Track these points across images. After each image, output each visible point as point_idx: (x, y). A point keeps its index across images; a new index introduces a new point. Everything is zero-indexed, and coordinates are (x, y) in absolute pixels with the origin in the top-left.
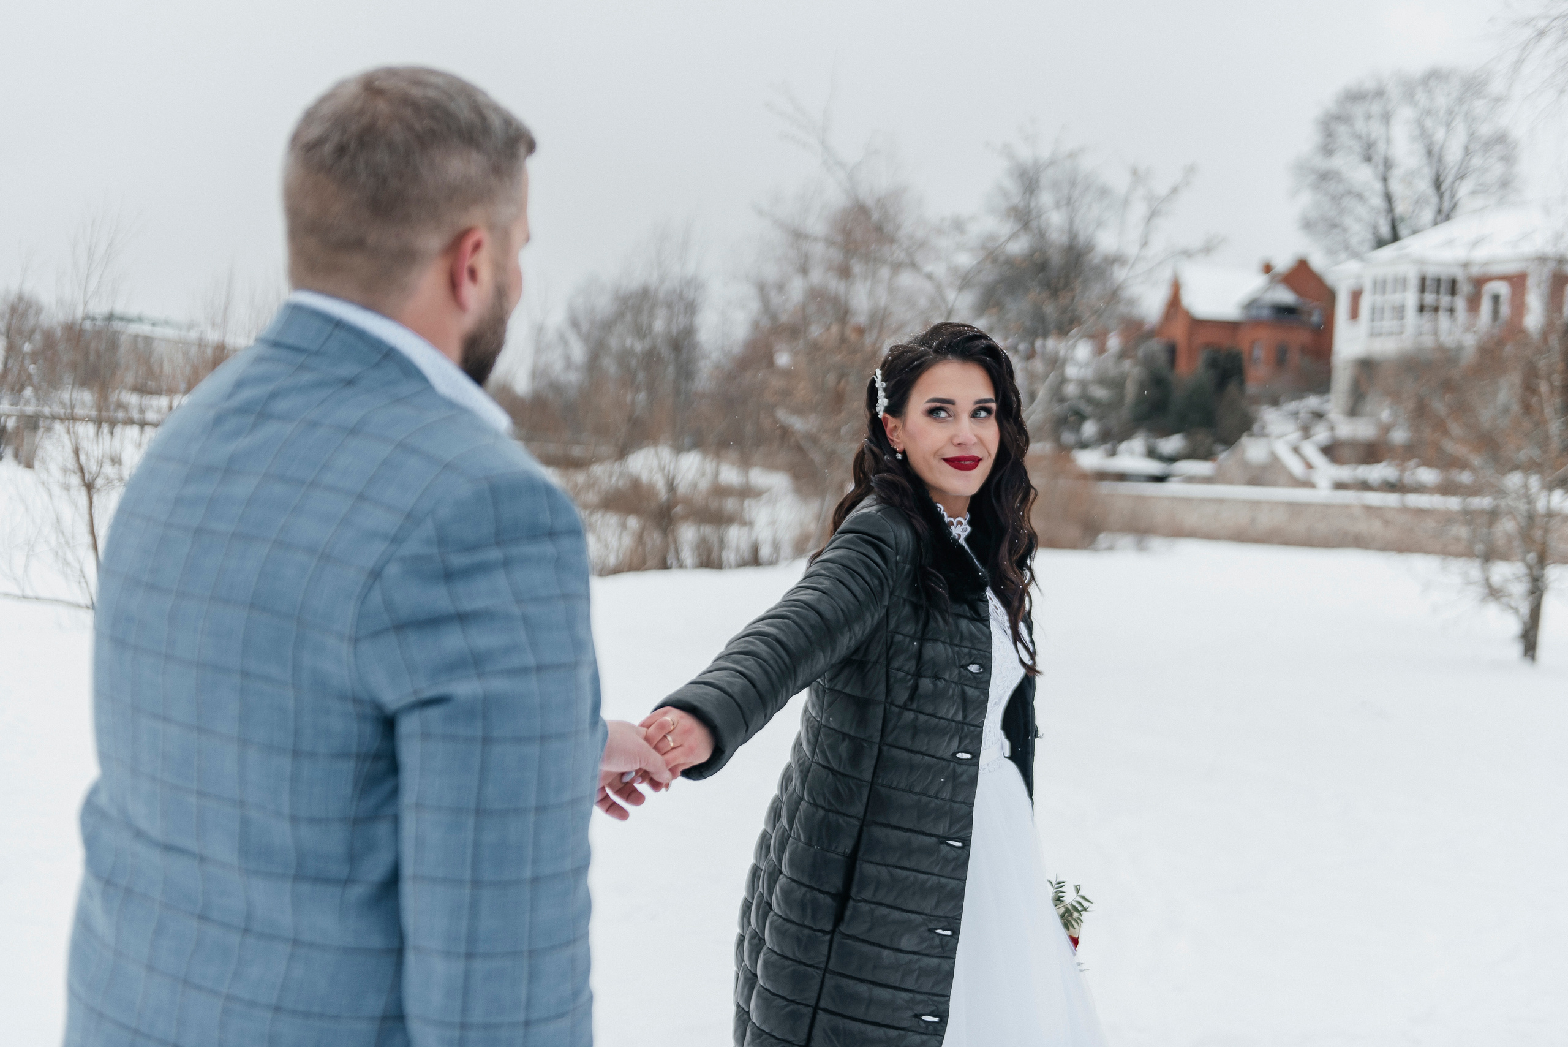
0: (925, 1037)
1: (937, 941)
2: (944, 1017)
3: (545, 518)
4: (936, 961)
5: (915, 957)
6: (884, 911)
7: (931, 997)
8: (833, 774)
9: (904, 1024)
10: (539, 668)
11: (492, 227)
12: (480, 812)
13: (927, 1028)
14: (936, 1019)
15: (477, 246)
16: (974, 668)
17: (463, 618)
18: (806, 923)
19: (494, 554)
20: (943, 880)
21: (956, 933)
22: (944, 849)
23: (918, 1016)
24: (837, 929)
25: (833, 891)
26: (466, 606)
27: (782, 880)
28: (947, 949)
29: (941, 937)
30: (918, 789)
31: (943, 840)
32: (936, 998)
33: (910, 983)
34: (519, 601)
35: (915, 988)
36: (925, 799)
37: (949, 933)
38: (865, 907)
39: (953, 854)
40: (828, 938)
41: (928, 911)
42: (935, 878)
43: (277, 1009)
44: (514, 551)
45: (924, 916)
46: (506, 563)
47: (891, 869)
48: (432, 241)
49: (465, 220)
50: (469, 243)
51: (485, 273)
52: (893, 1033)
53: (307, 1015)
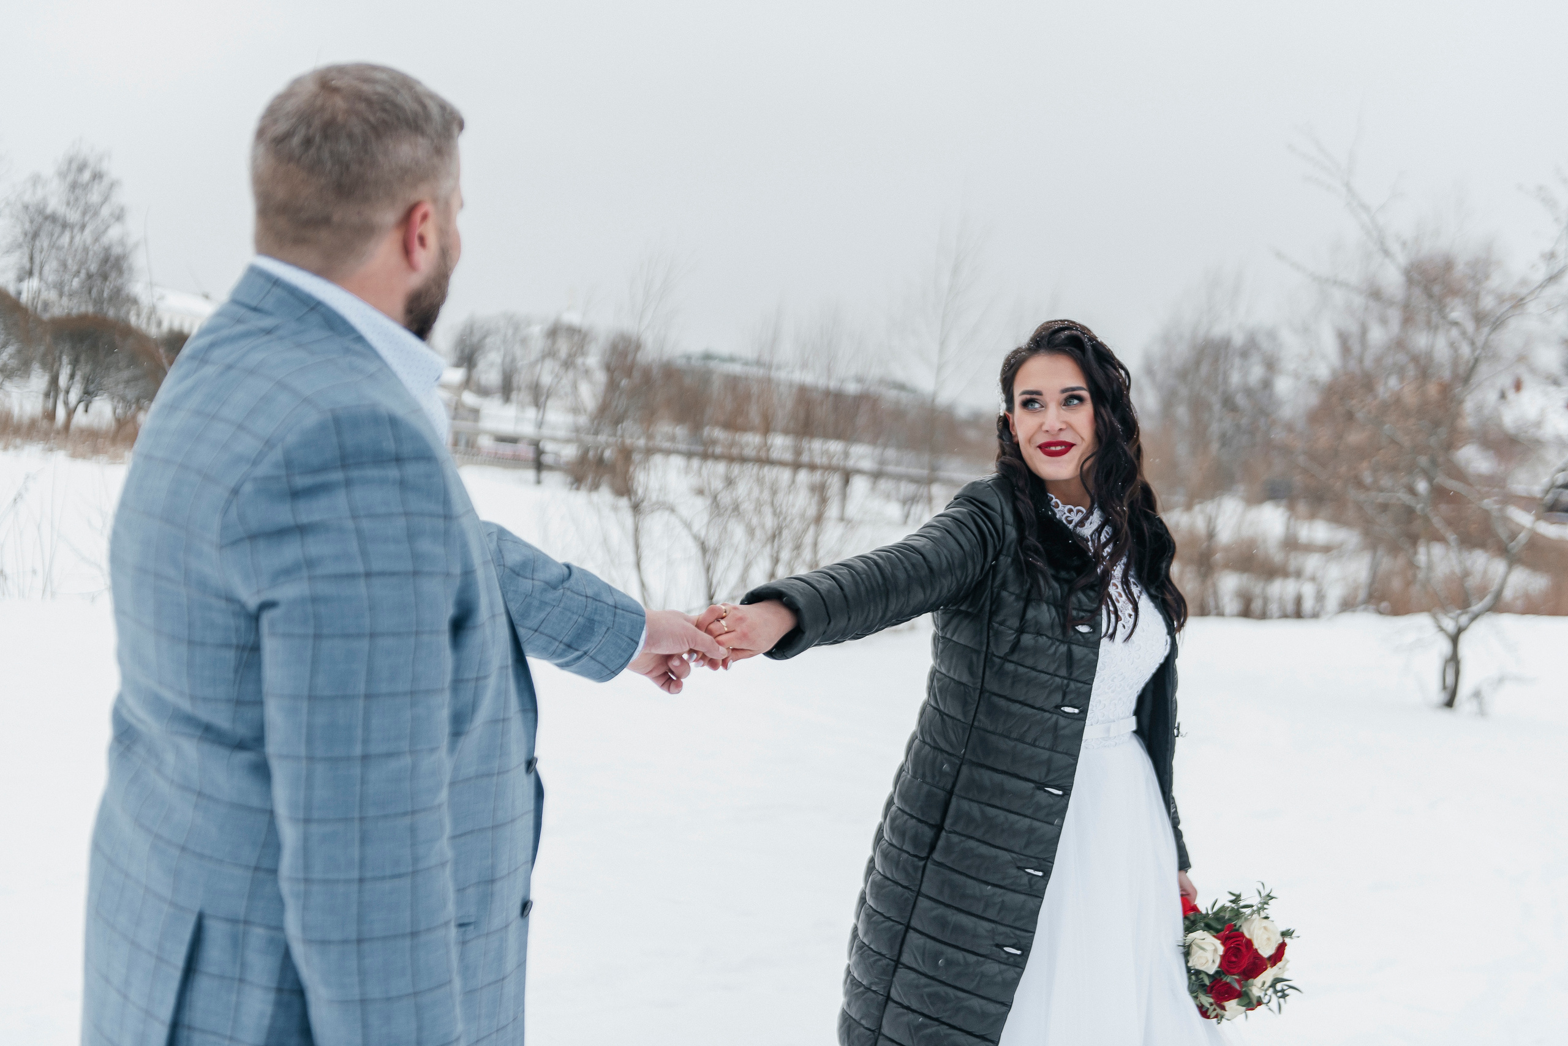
0: (1003, 967)
1: (1025, 880)
2: (1026, 950)
3: (389, 445)
4: (1022, 897)
5: (1001, 891)
6: (972, 844)
7: (1012, 930)
8: (940, 714)
9: (982, 951)
10: (368, 575)
11: (435, 201)
12: (312, 698)
13: (1008, 958)
14: (1019, 952)
15: (425, 217)
16: (1084, 629)
17: (302, 530)
18: (904, 848)
19: (337, 476)
20: (1037, 824)
21: (1047, 874)
22: (1040, 796)
23: (1000, 946)
24: (930, 857)
25: (932, 822)
26: (304, 519)
27: (894, 808)
28: (1035, 888)
29: (1031, 876)
30: (1014, 735)
31: (1041, 786)
32: (1018, 932)
33: (991, 914)
34: (354, 517)
35: (997, 919)
36: (1020, 746)
37: (1040, 874)
38: (955, 839)
39: (1051, 800)
40: (922, 863)
41: (1017, 850)
42: (1027, 821)
43: (183, 849)
44: (355, 474)
45: (1014, 855)
46: (348, 483)
47: (982, 806)
48: (388, 217)
49: (413, 196)
50: (418, 216)
51: (432, 240)
52: (972, 958)
53: (201, 856)
